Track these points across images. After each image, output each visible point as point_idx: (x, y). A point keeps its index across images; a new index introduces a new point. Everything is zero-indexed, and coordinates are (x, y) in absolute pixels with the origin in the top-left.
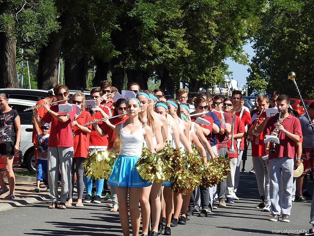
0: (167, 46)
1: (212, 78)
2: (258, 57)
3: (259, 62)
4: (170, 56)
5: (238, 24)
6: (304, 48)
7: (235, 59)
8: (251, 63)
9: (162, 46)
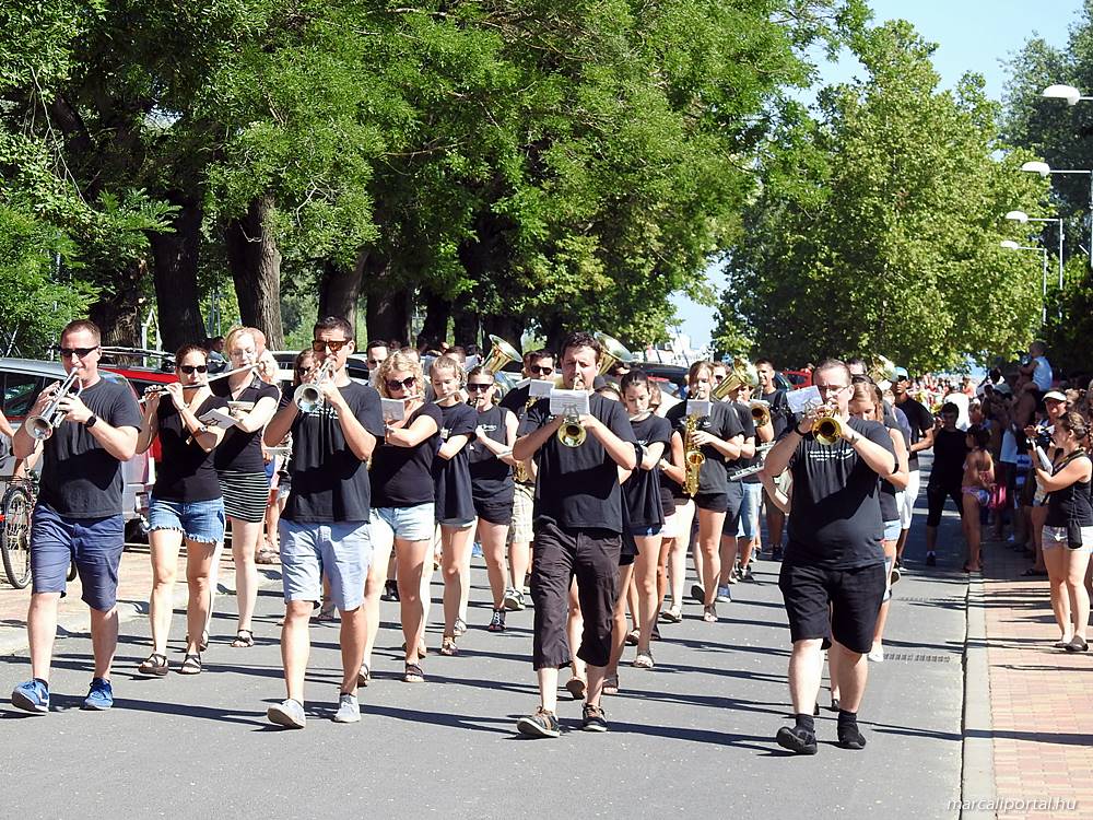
0: (562, 268)
1: (646, 332)
2: (733, 291)
3: (736, 301)
4: (568, 289)
5: (700, 227)
6: (824, 273)
7: (691, 294)
8: (720, 302)
9: (553, 269)
